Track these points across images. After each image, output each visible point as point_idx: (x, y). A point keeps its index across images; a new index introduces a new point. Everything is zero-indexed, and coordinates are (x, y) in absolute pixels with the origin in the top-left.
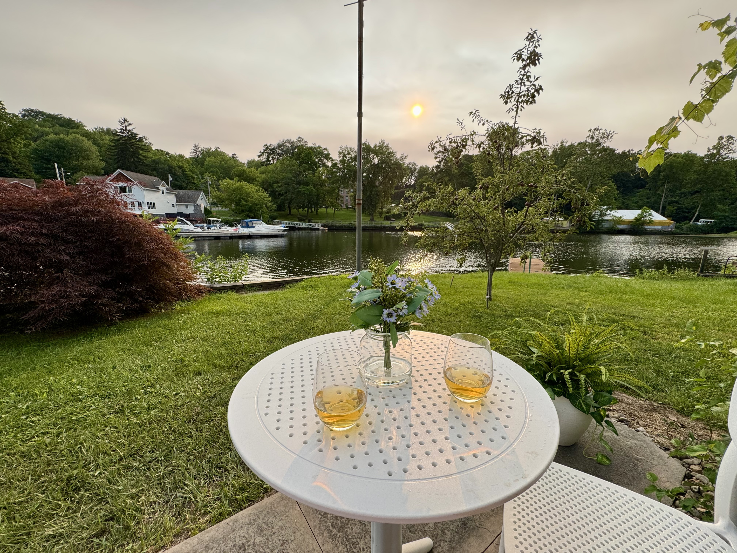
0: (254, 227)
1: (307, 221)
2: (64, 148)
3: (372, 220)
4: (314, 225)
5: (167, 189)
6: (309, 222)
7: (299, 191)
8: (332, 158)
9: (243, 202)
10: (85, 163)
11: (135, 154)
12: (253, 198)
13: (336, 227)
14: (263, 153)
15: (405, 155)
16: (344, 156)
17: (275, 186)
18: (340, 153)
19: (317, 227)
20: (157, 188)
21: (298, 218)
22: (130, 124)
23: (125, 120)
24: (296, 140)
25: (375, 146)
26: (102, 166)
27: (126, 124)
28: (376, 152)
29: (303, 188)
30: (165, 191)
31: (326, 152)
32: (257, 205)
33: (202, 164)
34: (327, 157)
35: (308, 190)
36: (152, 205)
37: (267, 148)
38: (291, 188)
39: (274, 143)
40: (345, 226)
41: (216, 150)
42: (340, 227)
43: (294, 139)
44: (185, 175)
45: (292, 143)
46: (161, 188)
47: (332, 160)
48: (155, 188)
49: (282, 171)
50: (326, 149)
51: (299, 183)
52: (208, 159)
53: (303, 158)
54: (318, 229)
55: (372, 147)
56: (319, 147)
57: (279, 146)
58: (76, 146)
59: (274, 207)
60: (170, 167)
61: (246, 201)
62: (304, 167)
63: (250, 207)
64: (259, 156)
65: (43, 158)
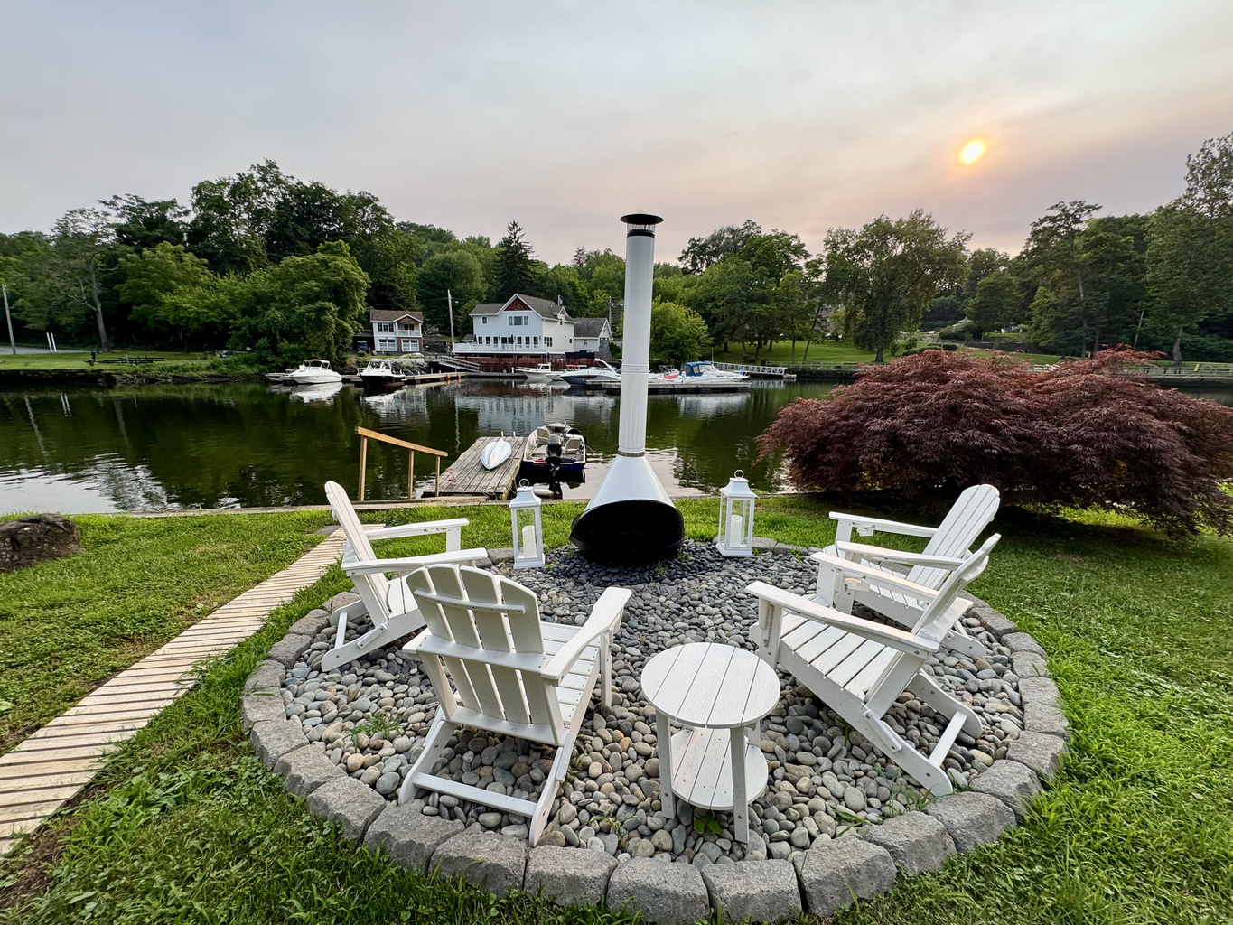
0: (700, 374)
1: (759, 362)
2: (449, 270)
3: (879, 360)
4: (772, 370)
5: (566, 318)
6: (763, 364)
7: (751, 313)
8: (806, 252)
9: (668, 334)
10: (468, 287)
11: (523, 271)
12: (681, 326)
13: (810, 372)
14: (687, 253)
15: (966, 233)
16: (835, 246)
17: (710, 305)
18: (827, 242)
19: (777, 373)
20: (556, 317)
21: (745, 358)
22: (520, 230)
23: (515, 225)
24: (741, 227)
25: (900, 222)
26: (485, 290)
27: (516, 229)
28: (899, 234)
29: (758, 309)
30: (564, 320)
31: (794, 243)
32: (688, 337)
33: (590, 278)
34: (799, 250)
35: (766, 309)
36: (549, 341)
37: (693, 246)
38: (738, 307)
39: (704, 234)
40: (827, 372)
41: (606, 253)
42: (820, 373)
43: (739, 225)
44: (575, 294)
45: (735, 232)
46: (560, 316)
47: (807, 255)
48: (553, 317)
49: (721, 282)
50: (795, 237)
51: (751, 299)
52: (598, 269)
53: (759, 257)
54: (780, 377)
55: (893, 224)
56: (784, 234)
57: (714, 239)
58: (461, 266)
59: (710, 341)
60: (560, 285)
61: (670, 332)
62: (762, 272)
63: (677, 342)
64: (681, 259)
65: (428, 284)
